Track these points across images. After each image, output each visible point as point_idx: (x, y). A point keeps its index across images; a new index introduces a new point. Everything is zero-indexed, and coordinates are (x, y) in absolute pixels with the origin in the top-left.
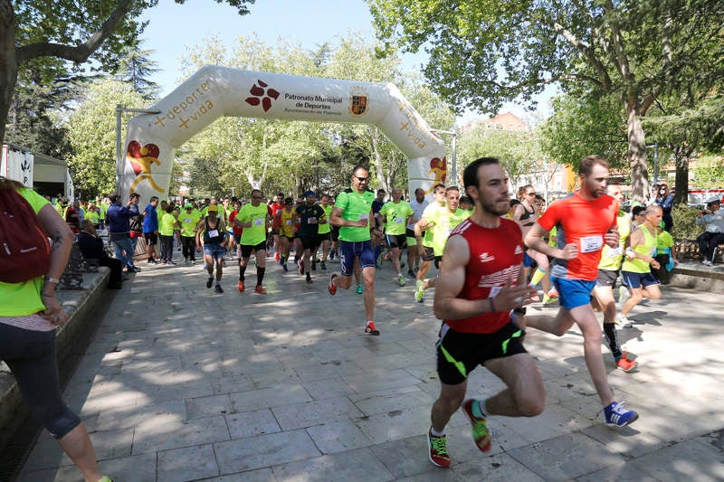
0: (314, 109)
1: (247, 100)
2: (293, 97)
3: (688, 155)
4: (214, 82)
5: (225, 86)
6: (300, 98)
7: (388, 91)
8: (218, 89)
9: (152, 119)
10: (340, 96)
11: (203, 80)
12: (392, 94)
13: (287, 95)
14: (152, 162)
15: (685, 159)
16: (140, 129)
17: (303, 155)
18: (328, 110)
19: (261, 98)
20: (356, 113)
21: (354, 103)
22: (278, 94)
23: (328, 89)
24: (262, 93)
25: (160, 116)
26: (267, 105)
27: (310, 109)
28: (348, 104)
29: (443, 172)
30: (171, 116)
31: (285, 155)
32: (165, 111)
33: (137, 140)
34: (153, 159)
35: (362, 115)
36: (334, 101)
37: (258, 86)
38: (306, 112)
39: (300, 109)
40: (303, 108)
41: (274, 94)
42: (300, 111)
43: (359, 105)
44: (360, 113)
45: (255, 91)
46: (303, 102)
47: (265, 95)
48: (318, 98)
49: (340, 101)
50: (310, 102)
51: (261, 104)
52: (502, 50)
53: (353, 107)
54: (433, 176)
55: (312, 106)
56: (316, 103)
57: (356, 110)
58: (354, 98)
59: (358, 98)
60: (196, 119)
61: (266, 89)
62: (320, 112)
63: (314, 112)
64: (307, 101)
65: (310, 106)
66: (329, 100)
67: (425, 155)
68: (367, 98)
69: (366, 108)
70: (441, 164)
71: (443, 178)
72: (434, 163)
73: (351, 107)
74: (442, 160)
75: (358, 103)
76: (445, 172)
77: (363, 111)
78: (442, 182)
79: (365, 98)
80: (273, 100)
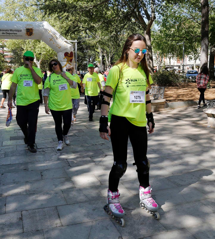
0: (10, 35)
6: (4, 31)
7: (43, 26)
10: (21, 29)
12: (45, 27)
18: (16, 35)
20: (29, 35)
21: (27, 31)
23: (15, 27)
27: (9, 35)
28: (24, 32)
36: (18, 31)
38: (7, 36)
39: (4, 35)
43: (29, 32)
44: (30, 35)
46: (4, 32)
48: (11, 30)
49: (21, 31)
50: (8, 32)
54: (66, 60)
55: (9, 34)
56: (11, 32)
57: (28, 34)
58: (27, 29)
59: (29, 29)
62: (13, 36)
63: (10, 36)
64: (6, 32)
65: (8, 33)
66: (16, 31)
67: (62, 51)
68: (33, 29)
69: (33, 33)
70: (69, 55)
71: (71, 61)
72: (66, 54)
73: (26, 33)
74: (69, 53)
75: (29, 31)
76: (71, 58)
77: (32, 35)
78: (70, 62)
79: (32, 29)
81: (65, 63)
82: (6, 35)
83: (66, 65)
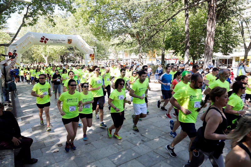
0: (58, 43)
2: (52, 40)
3: (164, 50)
4: (31, 37)
5: (34, 38)
6: (54, 40)
7: (77, 38)
8: (32, 39)
9: (15, 46)
10: (65, 39)
11: (28, 36)
12: (79, 38)
13: (50, 40)
15: (164, 51)
16: (11, 49)
17: (61, 49)
19: (44, 41)
20: (69, 43)
23: (61, 38)
24: (44, 39)
26: (45, 42)
28: (67, 41)
29: (93, 58)
31: (55, 49)
32: (18, 44)
33: (11, 52)
35: (71, 44)
37: (43, 37)
40: (55, 43)
41: (47, 39)
43: (70, 41)
45: (42, 39)
47: (45, 40)
48: (59, 40)
49: (65, 41)
50: (57, 41)
51: (44, 42)
52: (111, 24)
54: (90, 58)
56: (58, 41)
58: (68, 40)
61: (45, 38)
66: (62, 41)
67: (88, 53)
68: (72, 40)
69: (72, 42)
70: (92, 56)
71: (93, 59)
72: (91, 55)
74: (93, 54)
80: (47, 41)
83: (90, 62)
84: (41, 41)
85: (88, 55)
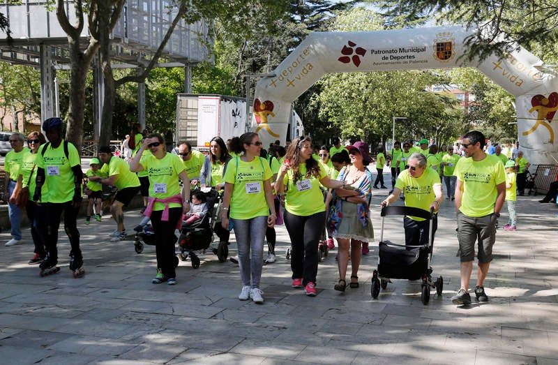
0: (400, 60)
1: (339, 60)
2: (378, 52)
4: (314, 49)
5: (322, 52)
6: (385, 52)
9: (269, 81)
10: (426, 45)
13: (373, 51)
14: (268, 115)
18: (414, 60)
19: (351, 57)
20: (442, 59)
21: (438, 50)
22: (365, 51)
23: (412, 41)
25: (274, 79)
27: (394, 61)
28: (433, 51)
29: (548, 109)
30: (281, 78)
32: (278, 74)
34: (269, 112)
35: (449, 60)
36: (418, 50)
37: (348, 46)
39: (385, 61)
41: (361, 51)
42: (386, 64)
43: (444, 51)
44: (446, 58)
45: (346, 51)
47: (354, 53)
48: (402, 50)
49: (424, 50)
50: (395, 55)
51: (352, 61)
53: (438, 54)
54: (535, 114)
55: (398, 58)
56: (399, 54)
57: (442, 55)
58: (438, 45)
59: (442, 44)
60: (300, 79)
61: (354, 48)
62: (406, 62)
63: (400, 63)
64: (392, 54)
65: (395, 58)
66: (413, 51)
67: (524, 93)
68: (453, 43)
69: (453, 52)
70: (546, 102)
71: (550, 116)
72: (537, 101)
73: (436, 54)
74: (547, 97)
75: (442, 49)
76: (552, 110)
77: (449, 57)
78: (547, 121)
79: (450, 43)
80: (360, 56)
81: (534, 122)
82: (391, 61)
83: (534, 129)
84: (341, 59)
85: (525, 102)
